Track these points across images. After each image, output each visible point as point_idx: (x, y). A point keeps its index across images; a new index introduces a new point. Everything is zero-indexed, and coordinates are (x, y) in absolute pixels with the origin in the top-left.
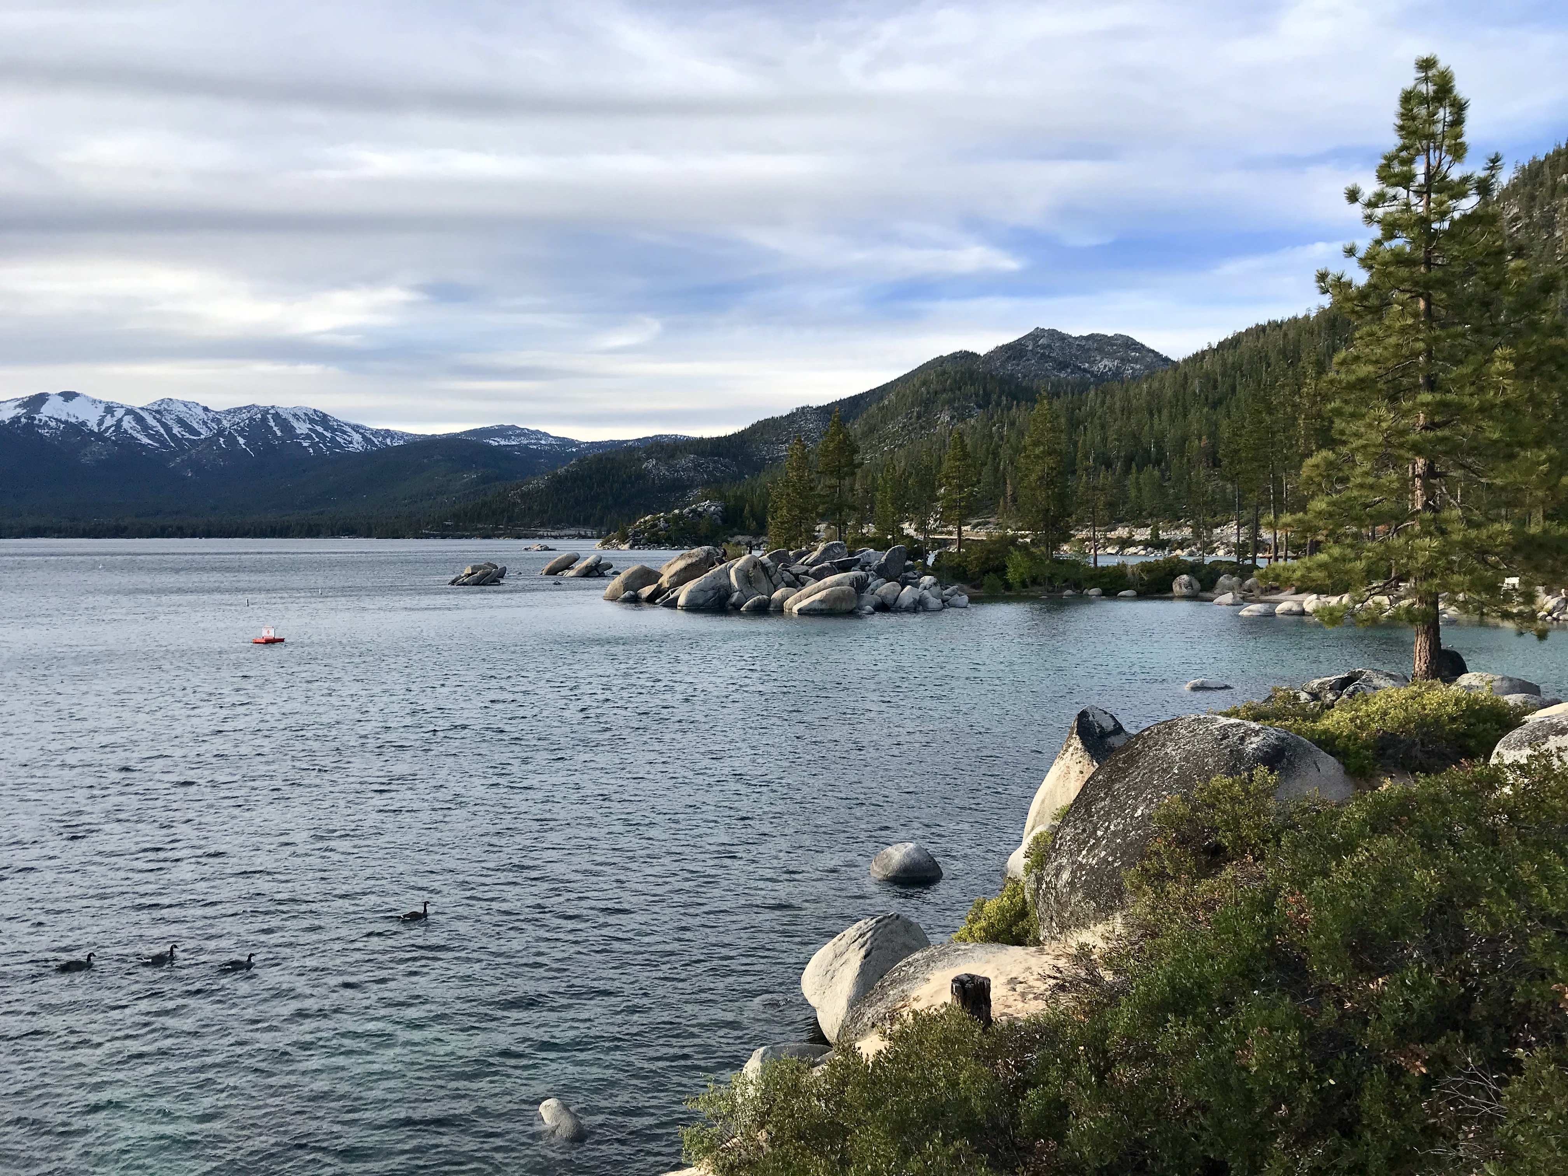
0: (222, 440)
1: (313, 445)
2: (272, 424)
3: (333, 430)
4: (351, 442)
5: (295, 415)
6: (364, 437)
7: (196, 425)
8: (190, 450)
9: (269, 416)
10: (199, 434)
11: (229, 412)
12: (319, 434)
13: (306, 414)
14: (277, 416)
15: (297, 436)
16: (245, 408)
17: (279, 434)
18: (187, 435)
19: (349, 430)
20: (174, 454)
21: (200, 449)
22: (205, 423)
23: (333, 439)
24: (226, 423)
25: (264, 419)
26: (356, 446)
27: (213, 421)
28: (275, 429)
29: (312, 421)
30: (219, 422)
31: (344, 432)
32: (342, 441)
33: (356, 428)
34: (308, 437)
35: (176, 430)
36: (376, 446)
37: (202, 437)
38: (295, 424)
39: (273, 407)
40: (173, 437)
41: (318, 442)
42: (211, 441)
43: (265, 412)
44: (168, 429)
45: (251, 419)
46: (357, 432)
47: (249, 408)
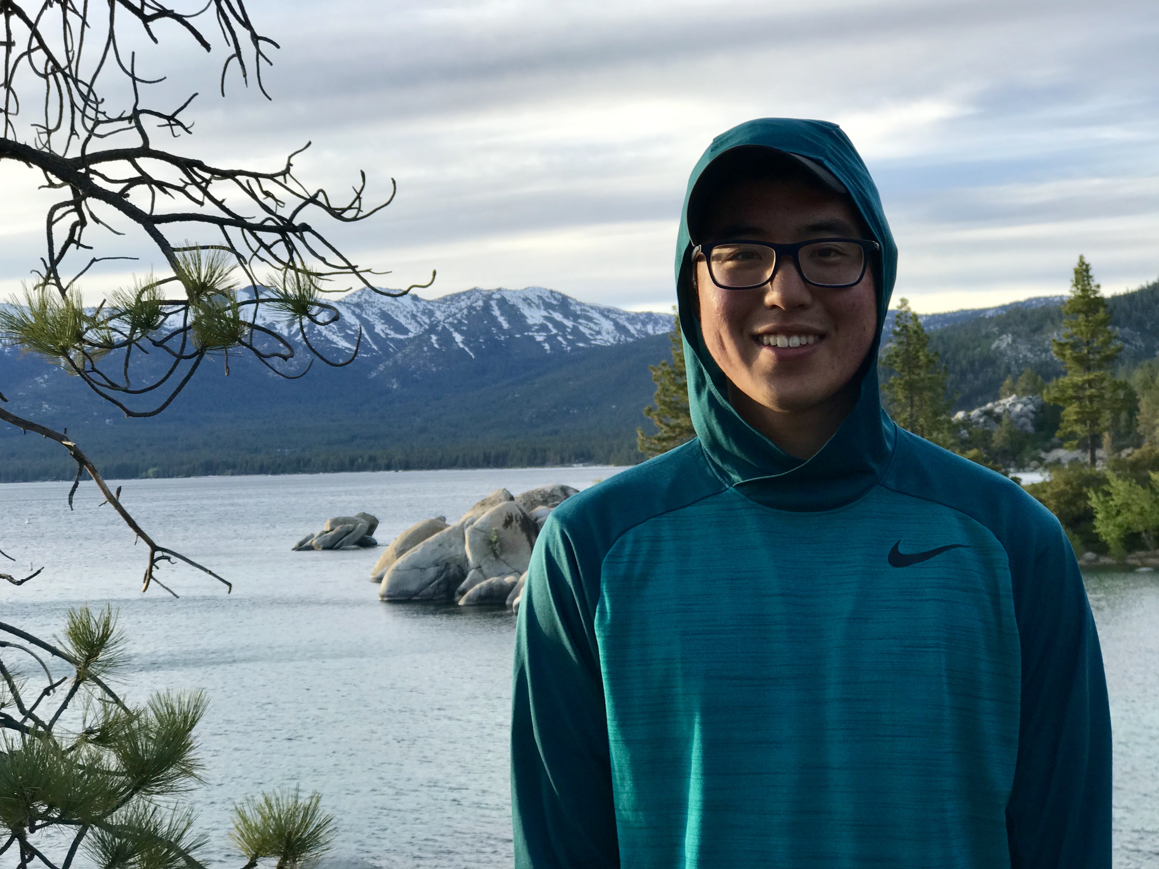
0: (434, 338)
1: (550, 339)
2: (496, 312)
3: (576, 317)
4: (599, 333)
5: (525, 299)
6: (617, 325)
7: (402, 320)
8: (396, 353)
9: (493, 303)
10: (406, 331)
11: (444, 300)
12: (558, 325)
13: (540, 297)
14: (503, 302)
15: (529, 328)
16: (464, 293)
17: (506, 325)
18: (392, 334)
19: (596, 315)
20: (377, 360)
21: (407, 351)
22: (414, 317)
23: (575, 331)
24: (439, 315)
25: (487, 308)
26: (605, 337)
27: (424, 313)
28: (501, 319)
29: (548, 306)
30: (430, 314)
31: (590, 319)
32: (587, 332)
33: (606, 313)
34: (543, 328)
35: (379, 328)
36: (632, 336)
37: (411, 335)
38: (526, 311)
39: (499, 290)
40: (375, 337)
41: (556, 335)
42: (422, 340)
43: (488, 297)
44: (370, 328)
45: (470, 308)
46: (607, 317)
47: (469, 294)
